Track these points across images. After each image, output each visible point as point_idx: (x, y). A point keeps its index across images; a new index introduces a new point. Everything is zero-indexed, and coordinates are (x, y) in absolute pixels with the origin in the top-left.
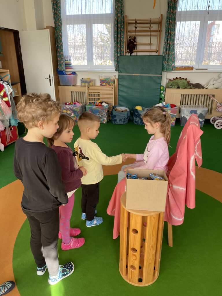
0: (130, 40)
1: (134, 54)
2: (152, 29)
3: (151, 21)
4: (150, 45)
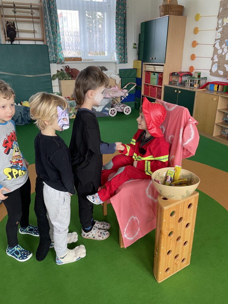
0: (9, 26)
1: (15, 42)
2: (34, 16)
3: (32, 6)
4: (34, 33)
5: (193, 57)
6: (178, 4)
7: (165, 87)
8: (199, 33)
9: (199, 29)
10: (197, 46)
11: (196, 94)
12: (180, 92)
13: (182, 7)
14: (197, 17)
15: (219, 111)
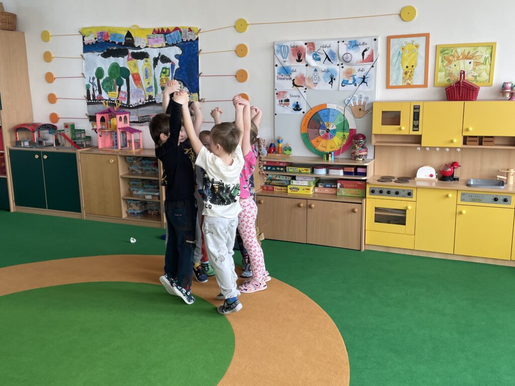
5: (52, 99)
6: (5, 11)
7: (11, 151)
8: (54, 61)
9: (53, 56)
10: (55, 81)
11: (79, 157)
12: (45, 157)
13: (14, 16)
14: (45, 36)
15: (123, 178)
